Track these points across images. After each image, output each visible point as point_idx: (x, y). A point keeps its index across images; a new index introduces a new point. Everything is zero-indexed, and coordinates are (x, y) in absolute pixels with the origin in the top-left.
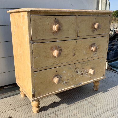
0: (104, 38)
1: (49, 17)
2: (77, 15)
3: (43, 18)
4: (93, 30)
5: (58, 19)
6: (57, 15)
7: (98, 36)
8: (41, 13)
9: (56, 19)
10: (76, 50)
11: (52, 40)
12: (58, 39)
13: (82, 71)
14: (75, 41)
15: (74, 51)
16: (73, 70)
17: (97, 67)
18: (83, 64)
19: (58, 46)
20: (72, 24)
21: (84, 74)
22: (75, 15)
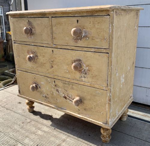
0: (99, 56)
1: (23, 20)
2: (50, 16)
3: (18, 20)
4: (75, 39)
5: (30, 21)
6: (29, 17)
7: (86, 49)
8: (17, 16)
9: (29, 21)
10: (53, 61)
11: (28, 43)
12: (33, 43)
13: (65, 93)
14: (51, 49)
15: (51, 62)
16: (52, 85)
17: (90, 100)
18: (66, 84)
19: (33, 51)
20: (46, 27)
21: (69, 99)
22: (47, 16)
